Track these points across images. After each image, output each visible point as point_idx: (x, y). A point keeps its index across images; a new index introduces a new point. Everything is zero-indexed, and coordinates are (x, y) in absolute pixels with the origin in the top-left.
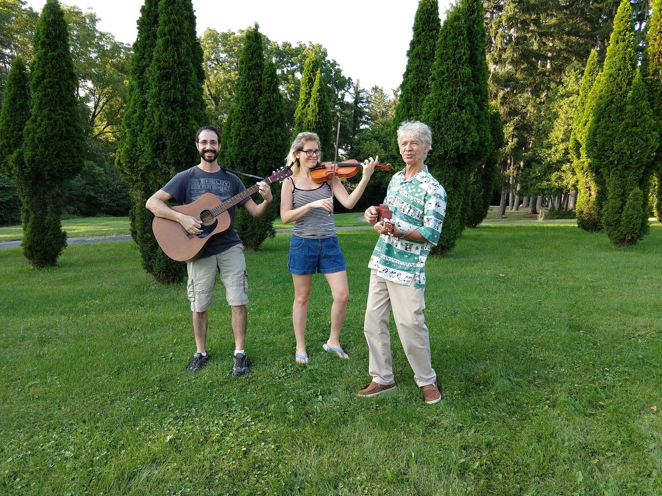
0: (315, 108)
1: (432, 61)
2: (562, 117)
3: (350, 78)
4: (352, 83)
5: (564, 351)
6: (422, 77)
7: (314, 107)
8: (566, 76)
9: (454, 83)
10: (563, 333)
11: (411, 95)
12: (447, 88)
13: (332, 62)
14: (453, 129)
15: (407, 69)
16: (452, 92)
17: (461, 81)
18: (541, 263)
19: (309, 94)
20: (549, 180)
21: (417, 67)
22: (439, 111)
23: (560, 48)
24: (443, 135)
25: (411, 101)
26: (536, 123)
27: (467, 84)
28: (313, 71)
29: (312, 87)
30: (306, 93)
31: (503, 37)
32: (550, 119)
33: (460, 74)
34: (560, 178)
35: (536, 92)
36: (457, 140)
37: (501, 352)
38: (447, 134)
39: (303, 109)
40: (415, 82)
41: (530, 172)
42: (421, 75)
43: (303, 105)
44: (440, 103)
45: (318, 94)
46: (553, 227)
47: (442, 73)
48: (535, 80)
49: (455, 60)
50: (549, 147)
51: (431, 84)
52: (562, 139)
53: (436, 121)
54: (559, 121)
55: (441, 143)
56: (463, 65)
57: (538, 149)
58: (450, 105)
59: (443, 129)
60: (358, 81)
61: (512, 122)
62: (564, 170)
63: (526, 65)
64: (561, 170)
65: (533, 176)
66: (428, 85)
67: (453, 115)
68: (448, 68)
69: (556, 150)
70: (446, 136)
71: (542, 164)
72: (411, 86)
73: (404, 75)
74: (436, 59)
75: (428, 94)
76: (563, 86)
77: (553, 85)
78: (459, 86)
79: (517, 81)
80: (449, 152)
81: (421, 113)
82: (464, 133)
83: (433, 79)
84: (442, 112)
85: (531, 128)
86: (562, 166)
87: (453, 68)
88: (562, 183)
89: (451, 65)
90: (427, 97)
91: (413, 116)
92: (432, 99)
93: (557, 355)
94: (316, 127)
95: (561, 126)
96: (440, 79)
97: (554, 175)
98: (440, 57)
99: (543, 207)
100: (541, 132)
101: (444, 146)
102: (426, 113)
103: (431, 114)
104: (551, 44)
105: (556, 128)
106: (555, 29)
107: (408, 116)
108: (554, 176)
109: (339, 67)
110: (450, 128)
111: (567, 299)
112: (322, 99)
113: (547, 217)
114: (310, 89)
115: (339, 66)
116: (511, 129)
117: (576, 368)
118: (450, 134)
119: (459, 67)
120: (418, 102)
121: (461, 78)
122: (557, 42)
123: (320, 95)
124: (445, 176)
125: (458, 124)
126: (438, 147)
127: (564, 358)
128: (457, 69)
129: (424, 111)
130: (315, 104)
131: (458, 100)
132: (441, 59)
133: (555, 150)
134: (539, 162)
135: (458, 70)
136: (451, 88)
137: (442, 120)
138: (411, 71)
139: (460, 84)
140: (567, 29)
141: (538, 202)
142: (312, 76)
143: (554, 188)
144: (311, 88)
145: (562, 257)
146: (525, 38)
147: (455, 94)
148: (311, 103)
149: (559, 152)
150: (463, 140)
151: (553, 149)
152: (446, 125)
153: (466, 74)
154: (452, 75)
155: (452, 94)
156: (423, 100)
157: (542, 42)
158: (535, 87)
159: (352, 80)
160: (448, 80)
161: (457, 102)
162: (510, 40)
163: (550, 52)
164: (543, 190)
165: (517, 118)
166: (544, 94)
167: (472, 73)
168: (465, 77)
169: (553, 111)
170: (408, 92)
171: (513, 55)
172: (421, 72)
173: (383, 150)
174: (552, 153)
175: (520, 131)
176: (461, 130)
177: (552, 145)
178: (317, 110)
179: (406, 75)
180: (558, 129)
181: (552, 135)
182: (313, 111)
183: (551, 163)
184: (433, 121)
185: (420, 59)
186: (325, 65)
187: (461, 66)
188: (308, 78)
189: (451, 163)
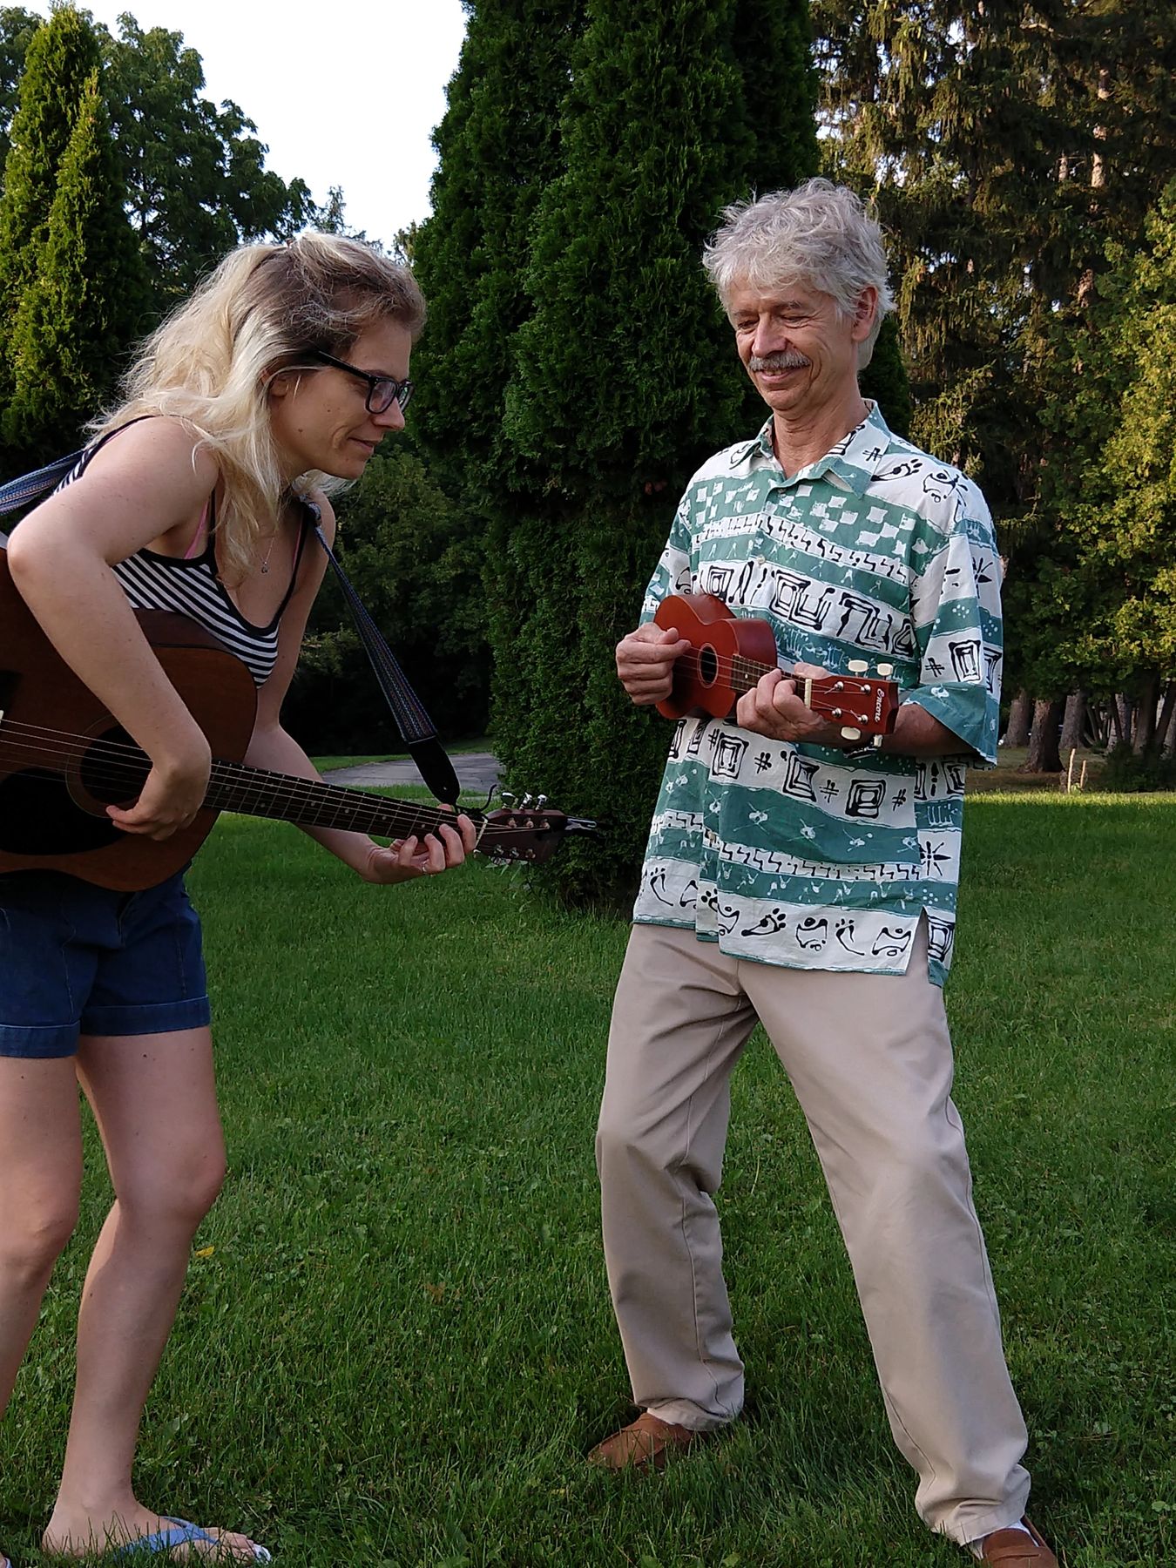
0: (73, 243)
1: (577, 32)
2: (1153, 379)
3: (299, 185)
4: (311, 203)
5: (1116, 1332)
6: (531, 98)
7: (67, 239)
8: (1162, 218)
9: (665, 126)
10: (1117, 1246)
11: (481, 175)
12: (637, 147)
13: (221, 111)
14: (662, 332)
15: (464, 63)
16: (659, 164)
17: (696, 118)
18: (1048, 944)
19: (45, 180)
20: (1104, 631)
21: (509, 51)
22: (603, 247)
23: (1138, 110)
24: (620, 359)
25: (480, 205)
26: (1051, 397)
27: (726, 137)
28: (65, 80)
29: (63, 148)
30: (35, 178)
31: (916, 42)
32: (1105, 386)
33: (693, 88)
34: (1148, 623)
35: (1054, 281)
36: (681, 383)
37: (813, 1347)
38: (635, 354)
39: (17, 244)
40: (499, 118)
41: (1030, 595)
42: (525, 88)
43: (19, 229)
44: (608, 212)
45: (87, 180)
46: (1113, 806)
47: (617, 79)
48: (1047, 228)
49: (671, 23)
50: (1106, 496)
51: (568, 132)
52: (1152, 467)
53: (586, 292)
54: (1141, 393)
55: (609, 396)
56: (706, 49)
57: (1063, 504)
58: (651, 225)
59: (618, 330)
60: (336, 196)
61: (959, 392)
62: (1162, 593)
63: (1009, 164)
64: (1151, 592)
65: (1043, 612)
66: (556, 136)
67: (663, 268)
68: (640, 60)
69: (1131, 512)
70: (630, 364)
71: (1075, 564)
72: (479, 135)
73: (450, 88)
74: (592, 20)
75: (557, 175)
76: (1150, 255)
77: (1112, 250)
78: (691, 143)
79: (978, 225)
80: (646, 437)
81: (524, 261)
82: (709, 354)
83: (579, 107)
84: (613, 255)
85: (1035, 420)
86: (1155, 574)
87: (664, 62)
88: (1158, 645)
89: (653, 45)
90: (550, 189)
91: (487, 269)
92: (572, 196)
93: (1081, 1355)
94: (73, 327)
95: (1147, 413)
96: (607, 107)
97: (1123, 610)
98: (605, 9)
99: (1087, 745)
100: (1071, 434)
101: (620, 408)
102: (543, 255)
103: (566, 263)
104: (1102, 94)
105: (1129, 422)
106: (1115, 31)
107: (467, 269)
108: (1123, 617)
109: (253, 136)
110: (649, 327)
111: (1146, 1092)
112: (108, 203)
113: (1095, 783)
114: (53, 159)
115: (254, 128)
116: (958, 417)
117: (1165, 1414)
118: (648, 357)
119: (689, 60)
120: (510, 209)
121: (697, 106)
122: (1124, 88)
123: (96, 186)
124: (632, 550)
125: (685, 310)
126: (595, 414)
127: (1114, 1367)
128: (683, 66)
129: (537, 245)
130: (72, 224)
131: (682, 199)
132: (612, 18)
133: (1128, 510)
134: (1067, 557)
135: (683, 72)
136: (654, 148)
137: (613, 290)
138: (481, 70)
139: (694, 131)
140: (1160, 39)
141: (1068, 726)
142: (62, 101)
143: (1123, 663)
144: (55, 152)
145: (1140, 919)
146: (1004, 58)
147: (670, 174)
148: (55, 220)
149: (1142, 520)
150: (705, 383)
151: (1121, 506)
152: (629, 311)
153: (718, 91)
154: (659, 89)
155: (662, 171)
156: (533, 200)
157: (1071, 82)
158: (1048, 253)
159: (307, 192)
160: (644, 113)
161: (677, 213)
162: (948, 64)
163: (1102, 124)
164: (1084, 671)
165: (978, 373)
166: (1082, 289)
167: (747, 90)
168: (718, 104)
169: (1117, 351)
170: (468, 165)
171: (960, 120)
172: (526, 74)
173: (440, 493)
174: (1117, 522)
175: (989, 429)
176: (699, 338)
177: (1114, 488)
178: (81, 251)
179: (458, 90)
180: (1139, 426)
181: (1117, 447)
182: (61, 255)
183: (1112, 562)
184: (577, 290)
185: (522, 19)
186: (192, 120)
187: (698, 53)
188: (44, 109)
189: (658, 487)
